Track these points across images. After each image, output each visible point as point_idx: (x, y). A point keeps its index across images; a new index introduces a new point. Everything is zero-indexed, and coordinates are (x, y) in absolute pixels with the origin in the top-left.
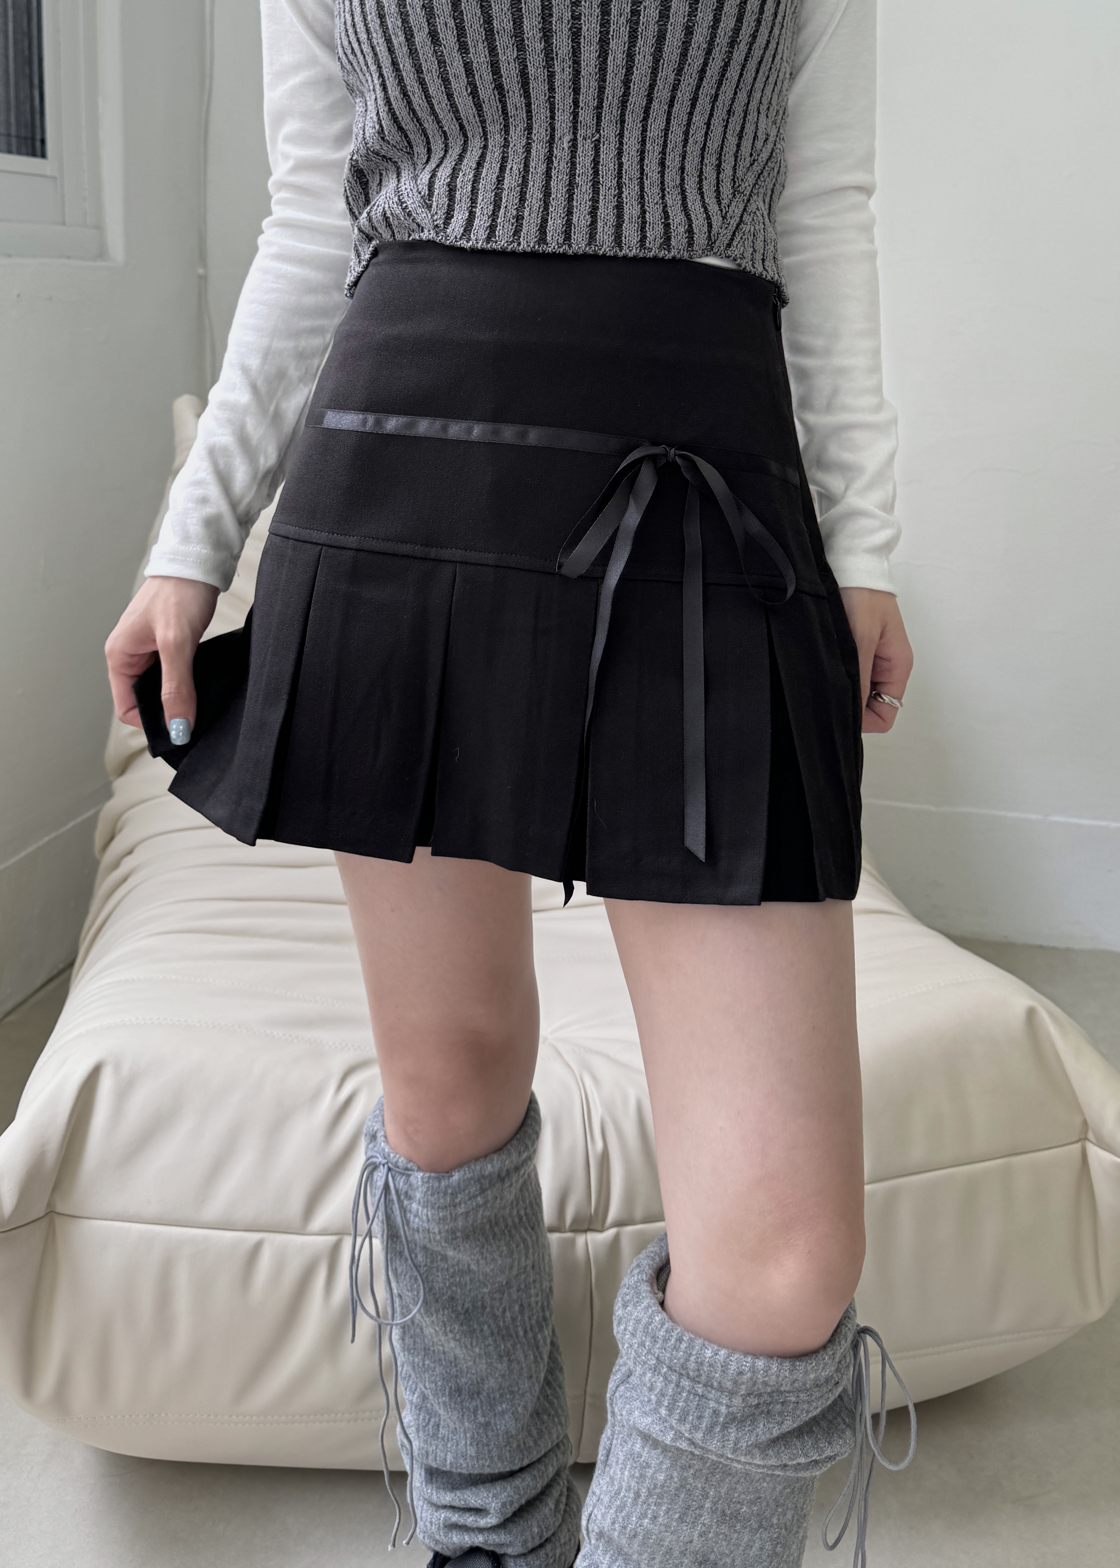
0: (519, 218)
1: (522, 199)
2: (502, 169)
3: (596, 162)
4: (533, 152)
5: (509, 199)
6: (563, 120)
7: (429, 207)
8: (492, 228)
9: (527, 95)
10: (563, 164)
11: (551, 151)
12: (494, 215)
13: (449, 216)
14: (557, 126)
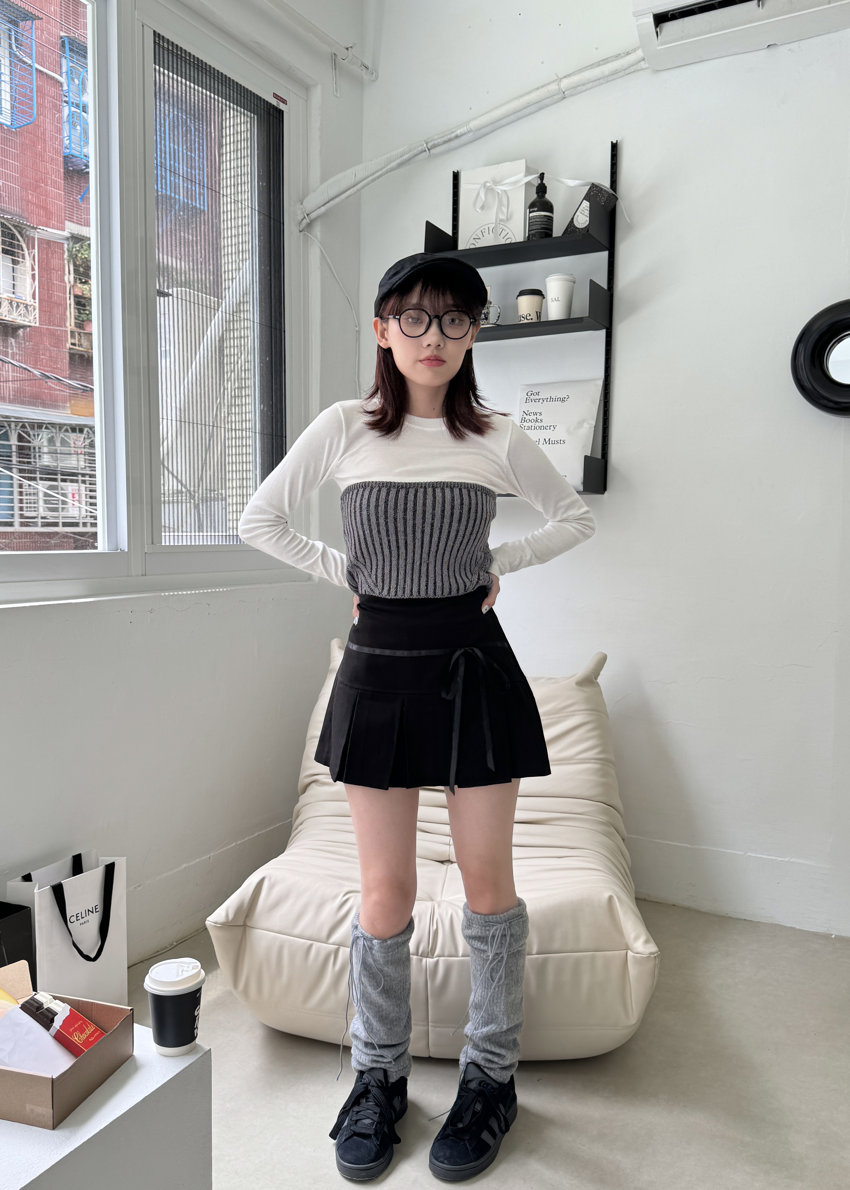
0: (404, 588)
1: (405, 582)
2: (398, 573)
3: (428, 569)
4: (407, 567)
5: (401, 582)
6: (417, 557)
7: (377, 586)
8: (396, 592)
9: (406, 549)
10: (417, 570)
11: (413, 566)
12: (397, 588)
13: (383, 589)
14: (415, 558)
